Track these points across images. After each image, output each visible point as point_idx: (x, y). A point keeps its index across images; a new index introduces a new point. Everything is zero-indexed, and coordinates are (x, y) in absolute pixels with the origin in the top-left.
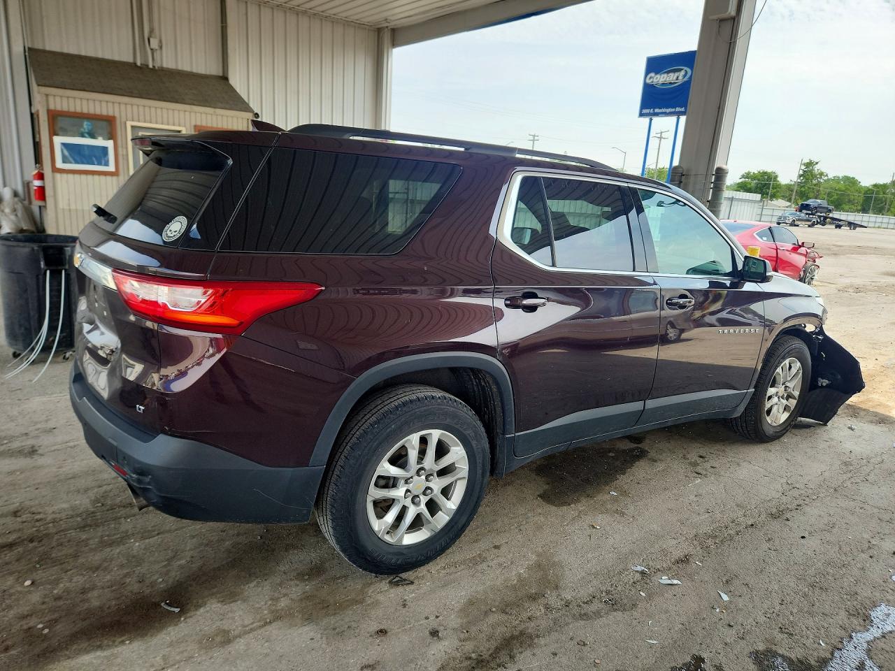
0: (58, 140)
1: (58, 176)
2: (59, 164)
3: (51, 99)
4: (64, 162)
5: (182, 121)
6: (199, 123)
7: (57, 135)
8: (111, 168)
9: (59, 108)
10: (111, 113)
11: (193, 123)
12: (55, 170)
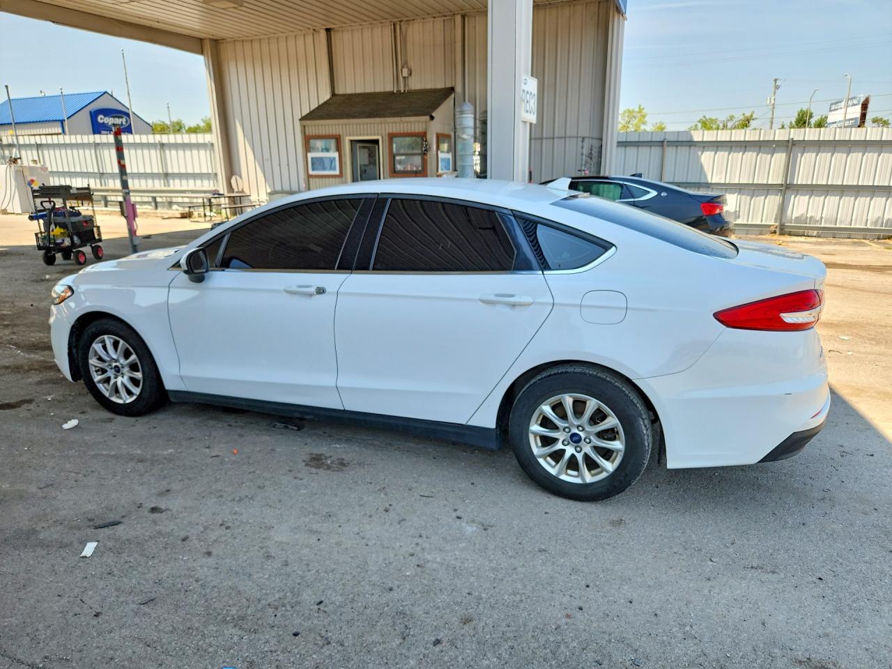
0: (310, 155)
1: (311, 180)
2: (311, 172)
3: (307, 128)
4: (313, 169)
5: (380, 132)
6: (391, 132)
7: (310, 152)
8: (337, 172)
9: (311, 134)
10: (338, 133)
11: (387, 132)
12: (309, 176)
